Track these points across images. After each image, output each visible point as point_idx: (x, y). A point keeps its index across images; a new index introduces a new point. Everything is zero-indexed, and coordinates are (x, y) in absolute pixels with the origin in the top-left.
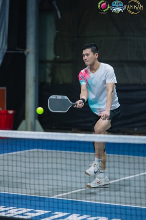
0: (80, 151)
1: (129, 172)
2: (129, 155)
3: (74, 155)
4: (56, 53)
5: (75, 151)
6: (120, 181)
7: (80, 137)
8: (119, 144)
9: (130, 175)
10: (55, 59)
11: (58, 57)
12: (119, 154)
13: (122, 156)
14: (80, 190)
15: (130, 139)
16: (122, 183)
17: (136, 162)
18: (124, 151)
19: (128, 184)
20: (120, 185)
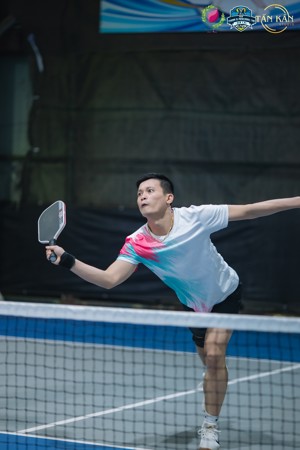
0: (73, 340)
1: (175, 384)
2: (175, 349)
3: (62, 348)
4: (32, 141)
5: (65, 340)
6: (155, 404)
7: (75, 312)
8: (155, 328)
9: (176, 391)
10: (30, 153)
11: (36, 150)
12: (154, 347)
13: (161, 351)
14: (72, 420)
15: (178, 318)
16: (160, 408)
17: (188, 364)
18: (164, 342)
19: (173, 410)
20: (155, 411)
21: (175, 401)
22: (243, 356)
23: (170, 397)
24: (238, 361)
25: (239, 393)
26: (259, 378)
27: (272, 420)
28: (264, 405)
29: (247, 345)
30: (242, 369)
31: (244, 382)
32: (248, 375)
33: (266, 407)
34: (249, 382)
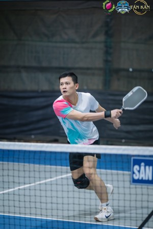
1: (24, 180)
6: (14, 191)
15: (25, 146)
16: (16, 193)
17: (31, 170)
18: (19, 158)
19: (23, 194)
20: (14, 194)
21: (24, 189)
22: (59, 165)
23: (22, 187)
24: (56, 168)
25: (57, 184)
26: (67, 177)
27: (74, 198)
28: (69, 190)
29: (61, 160)
30: (59, 172)
31: (59, 179)
32: (62, 175)
33: (71, 191)
34: (62, 178)
